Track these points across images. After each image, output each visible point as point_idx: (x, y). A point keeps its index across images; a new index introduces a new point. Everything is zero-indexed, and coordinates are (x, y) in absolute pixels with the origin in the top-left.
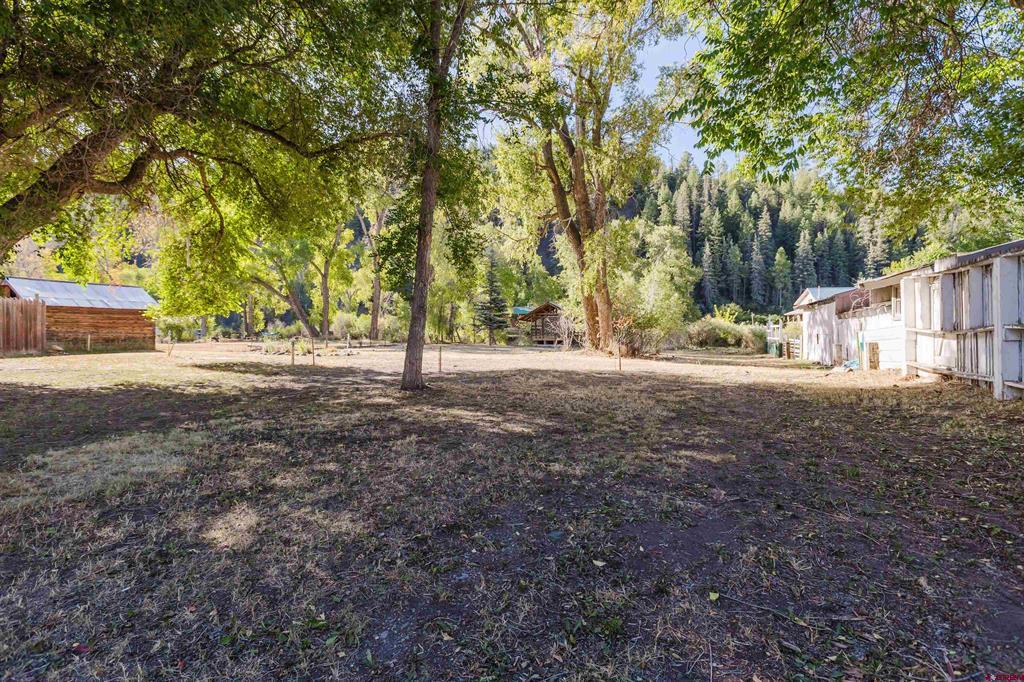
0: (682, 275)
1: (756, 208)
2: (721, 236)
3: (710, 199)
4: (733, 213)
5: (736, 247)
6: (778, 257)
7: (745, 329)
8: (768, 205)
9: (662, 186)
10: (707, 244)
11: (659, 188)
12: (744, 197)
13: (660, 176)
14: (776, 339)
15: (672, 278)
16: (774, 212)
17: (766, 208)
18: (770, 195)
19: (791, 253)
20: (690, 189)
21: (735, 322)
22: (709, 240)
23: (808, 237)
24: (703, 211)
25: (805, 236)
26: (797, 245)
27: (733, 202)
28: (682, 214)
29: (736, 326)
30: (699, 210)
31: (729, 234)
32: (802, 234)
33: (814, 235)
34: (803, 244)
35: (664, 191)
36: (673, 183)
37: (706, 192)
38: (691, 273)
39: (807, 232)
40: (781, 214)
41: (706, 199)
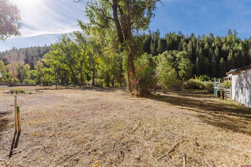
0: (187, 66)
1: (214, 47)
2: (202, 55)
3: (199, 45)
4: (206, 48)
5: (207, 58)
6: (221, 60)
7: (205, 83)
8: (218, 46)
9: (184, 43)
10: (197, 58)
11: (183, 43)
12: (210, 44)
13: (183, 40)
14: (217, 88)
15: (185, 67)
16: (220, 48)
17: (217, 46)
18: (219, 43)
19: (226, 59)
20: (192, 42)
21: (202, 81)
22: (198, 57)
23: (231, 54)
24: (196, 49)
25: (230, 54)
26: (228, 57)
27: (206, 45)
28: (190, 49)
29: (202, 82)
30: (196, 48)
31: (205, 55)
32: (230, 53)
33: (234, 54)
34: (229, 57)
35: (184, 44)
36: (187, 41)
37: (197, 43)
38: (191, 66)
39: (231, 53)
40: (222, 48)
41: (197, 45)
